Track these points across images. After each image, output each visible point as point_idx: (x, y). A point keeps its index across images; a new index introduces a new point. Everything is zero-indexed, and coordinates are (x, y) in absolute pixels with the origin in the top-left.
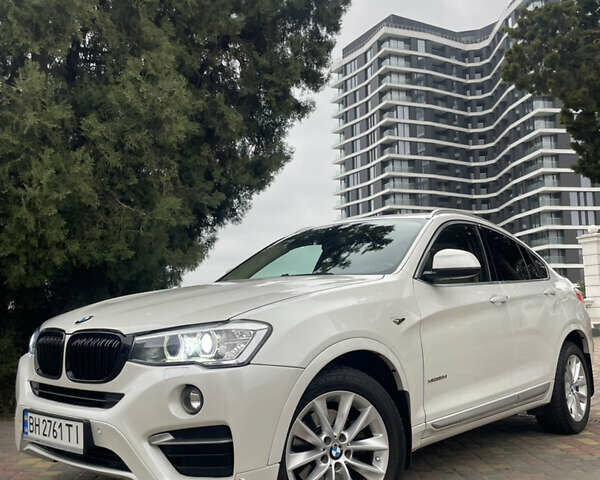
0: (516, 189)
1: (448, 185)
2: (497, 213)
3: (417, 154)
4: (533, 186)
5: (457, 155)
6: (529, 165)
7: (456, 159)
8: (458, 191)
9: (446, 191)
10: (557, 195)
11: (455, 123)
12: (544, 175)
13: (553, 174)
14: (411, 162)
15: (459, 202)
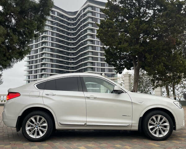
0: (81, 60)
1: (62, 57)
2: (76, 67)
3: (53, 47)
4: (86, 60)
5: (65, 48)
6: (85, 54)
7: (65, 50)
8: (65, 59)
9: (62, 59)
10: (92, 63)
11: (65, 39)
12: (89, 57)
13: (91, 57)
14: (51, 49)
15: (65, 62)
